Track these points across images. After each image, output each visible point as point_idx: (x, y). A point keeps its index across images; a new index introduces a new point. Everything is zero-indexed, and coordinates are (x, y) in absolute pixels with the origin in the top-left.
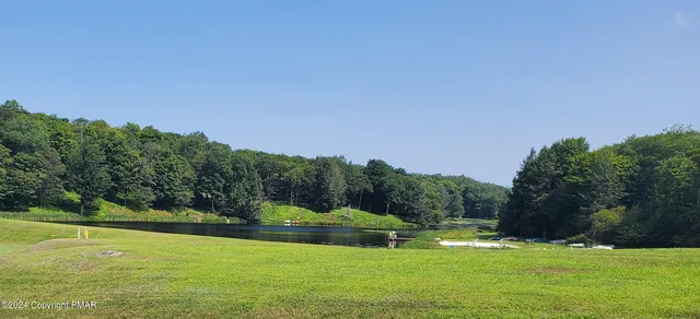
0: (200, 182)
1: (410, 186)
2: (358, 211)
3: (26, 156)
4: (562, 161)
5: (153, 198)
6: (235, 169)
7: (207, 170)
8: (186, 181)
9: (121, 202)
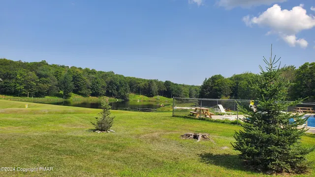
0: (108, 87)
1: (179, 89)
2: (162, 97)
3: (44, 79)
4: (214, 82)
5: (91, 92)
6: (120, 83)
7: (111, 83)
8: (103, 87)
9: (80, 94)
